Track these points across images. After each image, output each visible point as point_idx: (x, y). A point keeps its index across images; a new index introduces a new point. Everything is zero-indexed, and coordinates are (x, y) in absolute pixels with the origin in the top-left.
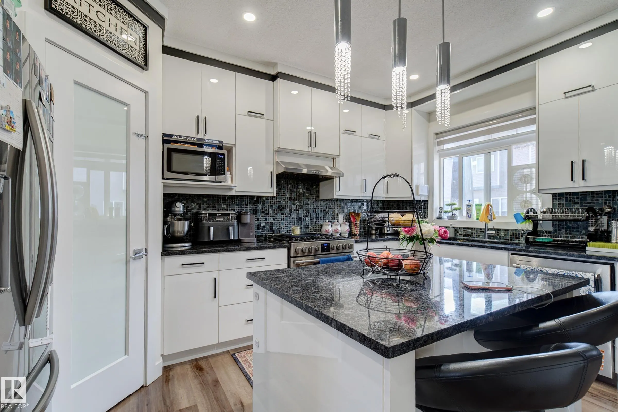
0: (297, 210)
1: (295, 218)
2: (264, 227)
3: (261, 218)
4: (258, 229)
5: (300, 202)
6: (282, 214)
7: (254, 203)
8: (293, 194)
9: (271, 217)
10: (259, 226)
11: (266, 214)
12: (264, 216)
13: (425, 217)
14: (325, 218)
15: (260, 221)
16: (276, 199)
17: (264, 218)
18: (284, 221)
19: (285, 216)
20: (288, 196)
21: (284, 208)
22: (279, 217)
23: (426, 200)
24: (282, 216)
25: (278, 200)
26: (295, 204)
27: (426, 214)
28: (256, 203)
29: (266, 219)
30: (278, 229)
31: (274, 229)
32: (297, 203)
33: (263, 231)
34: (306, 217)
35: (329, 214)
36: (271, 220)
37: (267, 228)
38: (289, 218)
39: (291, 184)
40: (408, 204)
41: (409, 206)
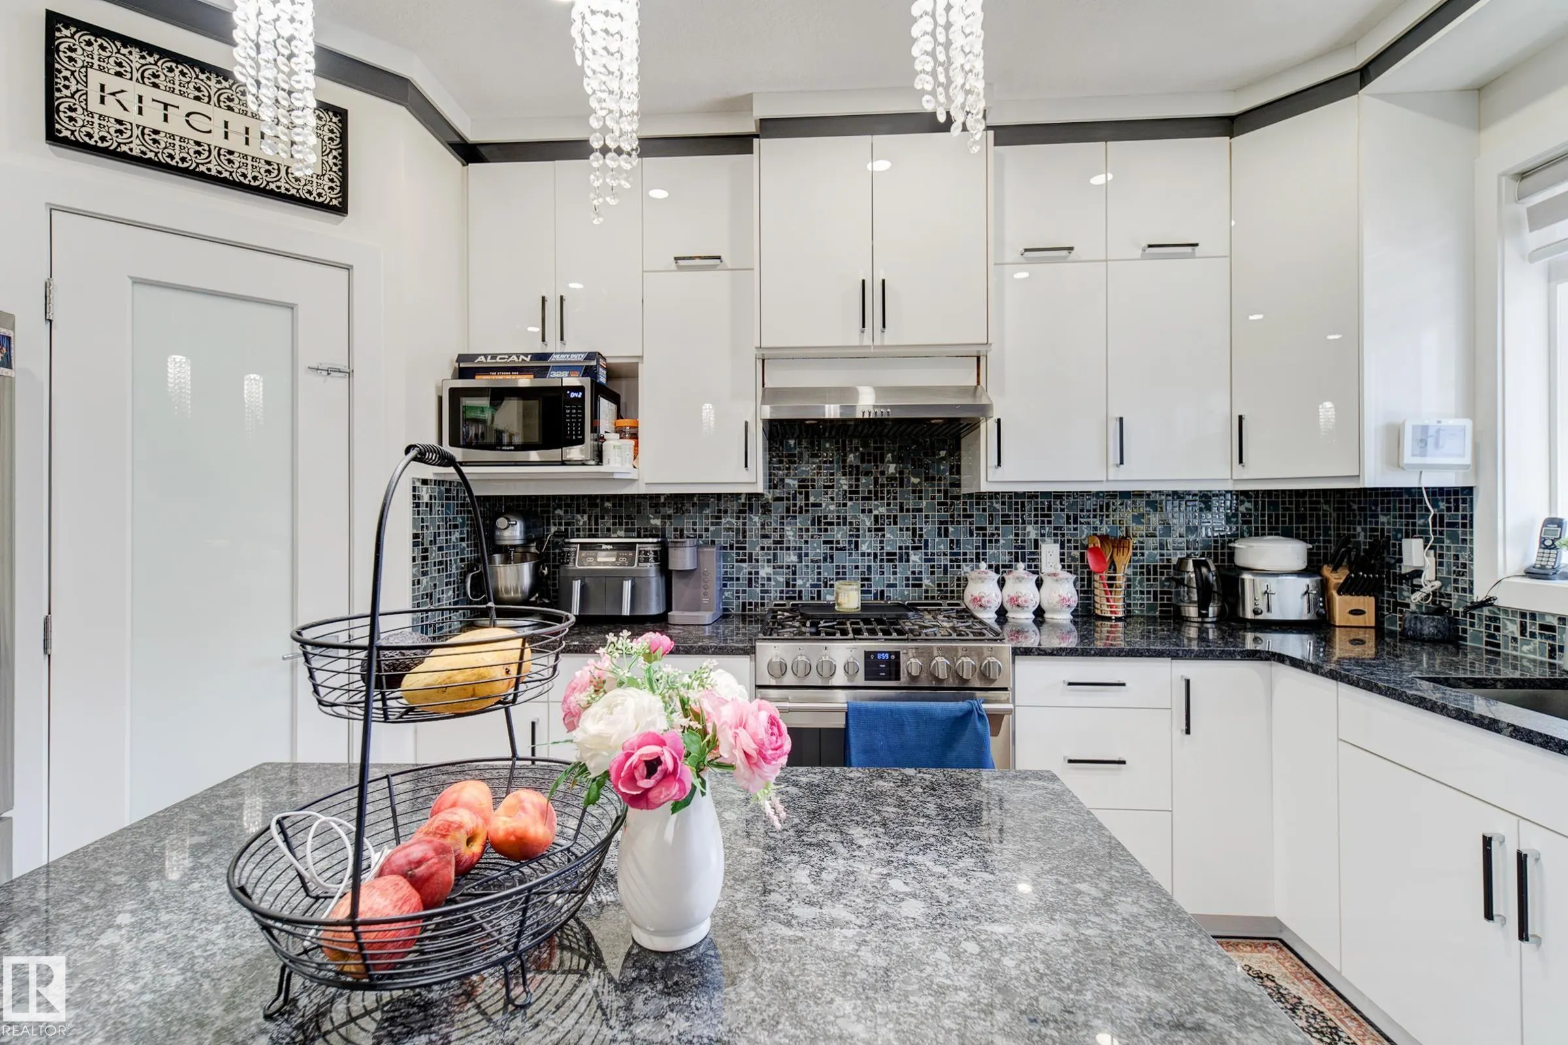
0: (877, 530)
1: (869, 554)
2: (769, 579)
3: (760, 552)
4: (750, 586)
5: (889, 504)
6: (825, 542)
7: (741, 512)
8: (864, 481)
9: (791, 552)
10: (753, 576)
11: (775, 542)
12: (769, 548)
13: (1461, 561)
14: (984, 554)
15: (757, 561)
16: (807, 498)
17: (769, 554)
18: (832, 562)
19: (837, 549)
20: (846, 488)
21: (831, 524)
22: (817, 550)
23: (1463, 489)
24: (824, 549)
25: (812, 499)
26: (870, 511)
27: (1464, 549)
28: (744, 512)
29: (775, 555)
30: (813, 586)
31: (800, 586)
32: (877, 507)
33: (767, 592)
34: (911, 552)
35: (1002, 541)
36: (792, 558)
37: (778, 583)
38: (850, 554)
39: (857, 449)
40: (1382, 502)
41: (1389, 509)
